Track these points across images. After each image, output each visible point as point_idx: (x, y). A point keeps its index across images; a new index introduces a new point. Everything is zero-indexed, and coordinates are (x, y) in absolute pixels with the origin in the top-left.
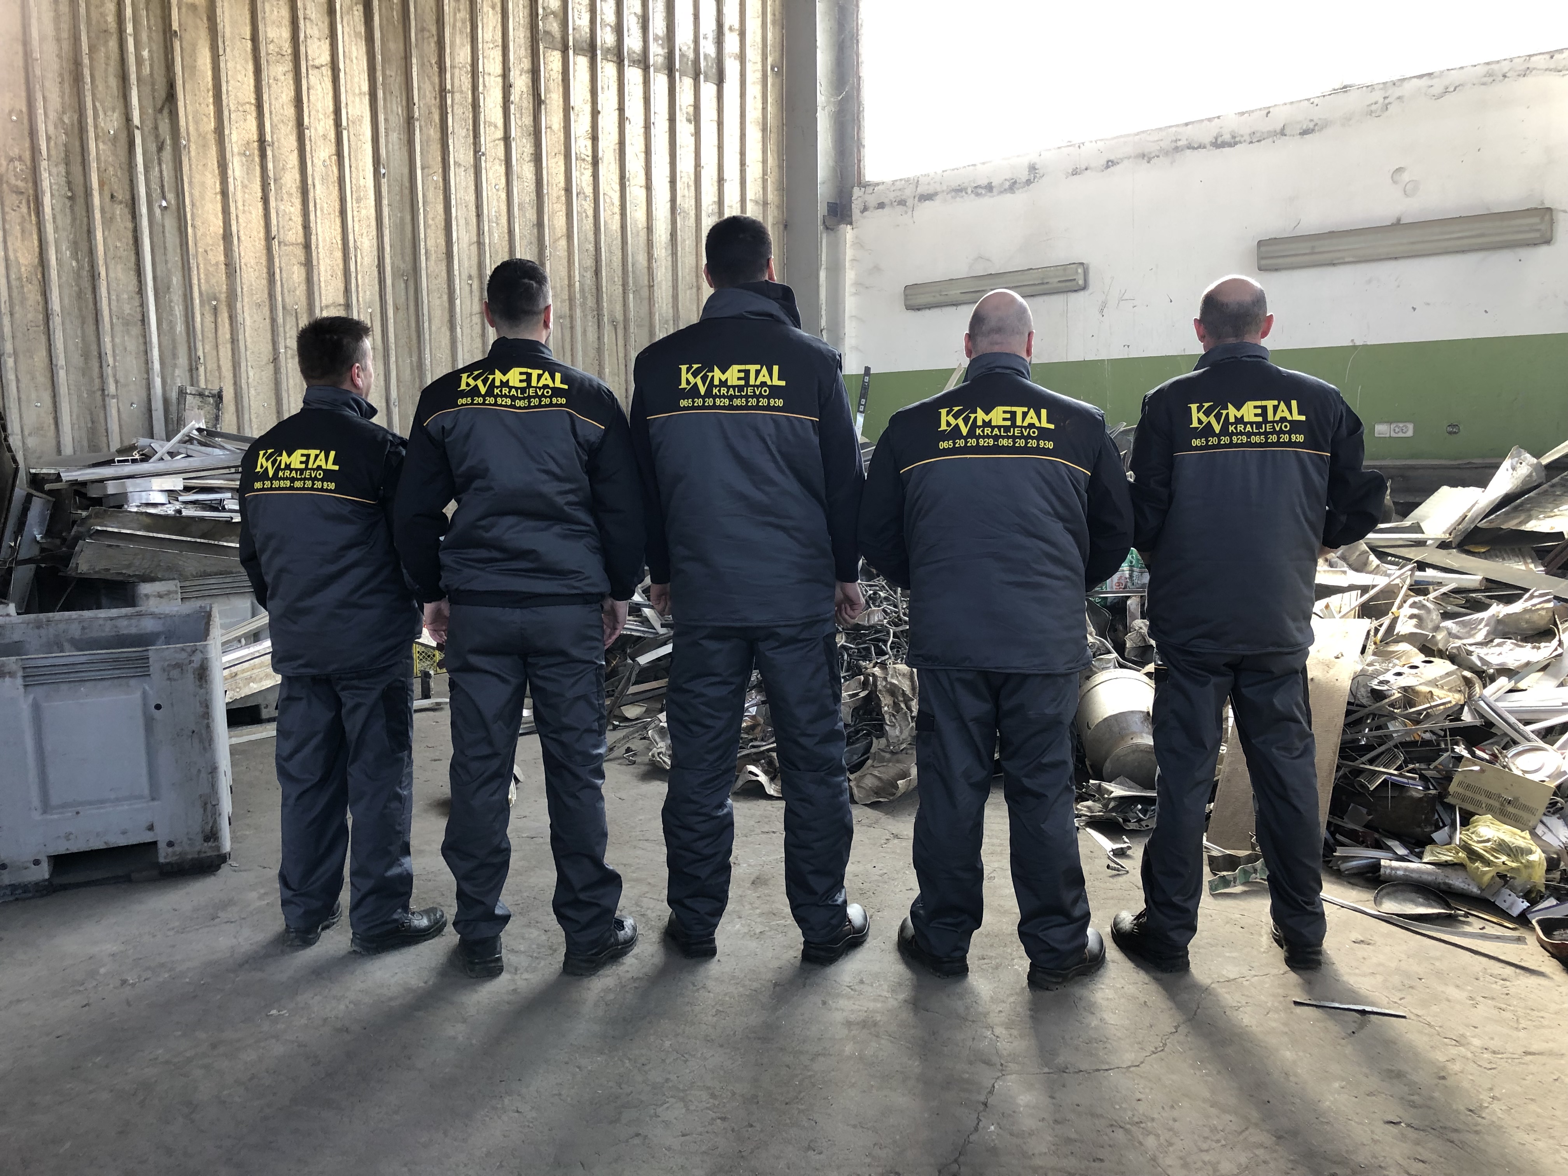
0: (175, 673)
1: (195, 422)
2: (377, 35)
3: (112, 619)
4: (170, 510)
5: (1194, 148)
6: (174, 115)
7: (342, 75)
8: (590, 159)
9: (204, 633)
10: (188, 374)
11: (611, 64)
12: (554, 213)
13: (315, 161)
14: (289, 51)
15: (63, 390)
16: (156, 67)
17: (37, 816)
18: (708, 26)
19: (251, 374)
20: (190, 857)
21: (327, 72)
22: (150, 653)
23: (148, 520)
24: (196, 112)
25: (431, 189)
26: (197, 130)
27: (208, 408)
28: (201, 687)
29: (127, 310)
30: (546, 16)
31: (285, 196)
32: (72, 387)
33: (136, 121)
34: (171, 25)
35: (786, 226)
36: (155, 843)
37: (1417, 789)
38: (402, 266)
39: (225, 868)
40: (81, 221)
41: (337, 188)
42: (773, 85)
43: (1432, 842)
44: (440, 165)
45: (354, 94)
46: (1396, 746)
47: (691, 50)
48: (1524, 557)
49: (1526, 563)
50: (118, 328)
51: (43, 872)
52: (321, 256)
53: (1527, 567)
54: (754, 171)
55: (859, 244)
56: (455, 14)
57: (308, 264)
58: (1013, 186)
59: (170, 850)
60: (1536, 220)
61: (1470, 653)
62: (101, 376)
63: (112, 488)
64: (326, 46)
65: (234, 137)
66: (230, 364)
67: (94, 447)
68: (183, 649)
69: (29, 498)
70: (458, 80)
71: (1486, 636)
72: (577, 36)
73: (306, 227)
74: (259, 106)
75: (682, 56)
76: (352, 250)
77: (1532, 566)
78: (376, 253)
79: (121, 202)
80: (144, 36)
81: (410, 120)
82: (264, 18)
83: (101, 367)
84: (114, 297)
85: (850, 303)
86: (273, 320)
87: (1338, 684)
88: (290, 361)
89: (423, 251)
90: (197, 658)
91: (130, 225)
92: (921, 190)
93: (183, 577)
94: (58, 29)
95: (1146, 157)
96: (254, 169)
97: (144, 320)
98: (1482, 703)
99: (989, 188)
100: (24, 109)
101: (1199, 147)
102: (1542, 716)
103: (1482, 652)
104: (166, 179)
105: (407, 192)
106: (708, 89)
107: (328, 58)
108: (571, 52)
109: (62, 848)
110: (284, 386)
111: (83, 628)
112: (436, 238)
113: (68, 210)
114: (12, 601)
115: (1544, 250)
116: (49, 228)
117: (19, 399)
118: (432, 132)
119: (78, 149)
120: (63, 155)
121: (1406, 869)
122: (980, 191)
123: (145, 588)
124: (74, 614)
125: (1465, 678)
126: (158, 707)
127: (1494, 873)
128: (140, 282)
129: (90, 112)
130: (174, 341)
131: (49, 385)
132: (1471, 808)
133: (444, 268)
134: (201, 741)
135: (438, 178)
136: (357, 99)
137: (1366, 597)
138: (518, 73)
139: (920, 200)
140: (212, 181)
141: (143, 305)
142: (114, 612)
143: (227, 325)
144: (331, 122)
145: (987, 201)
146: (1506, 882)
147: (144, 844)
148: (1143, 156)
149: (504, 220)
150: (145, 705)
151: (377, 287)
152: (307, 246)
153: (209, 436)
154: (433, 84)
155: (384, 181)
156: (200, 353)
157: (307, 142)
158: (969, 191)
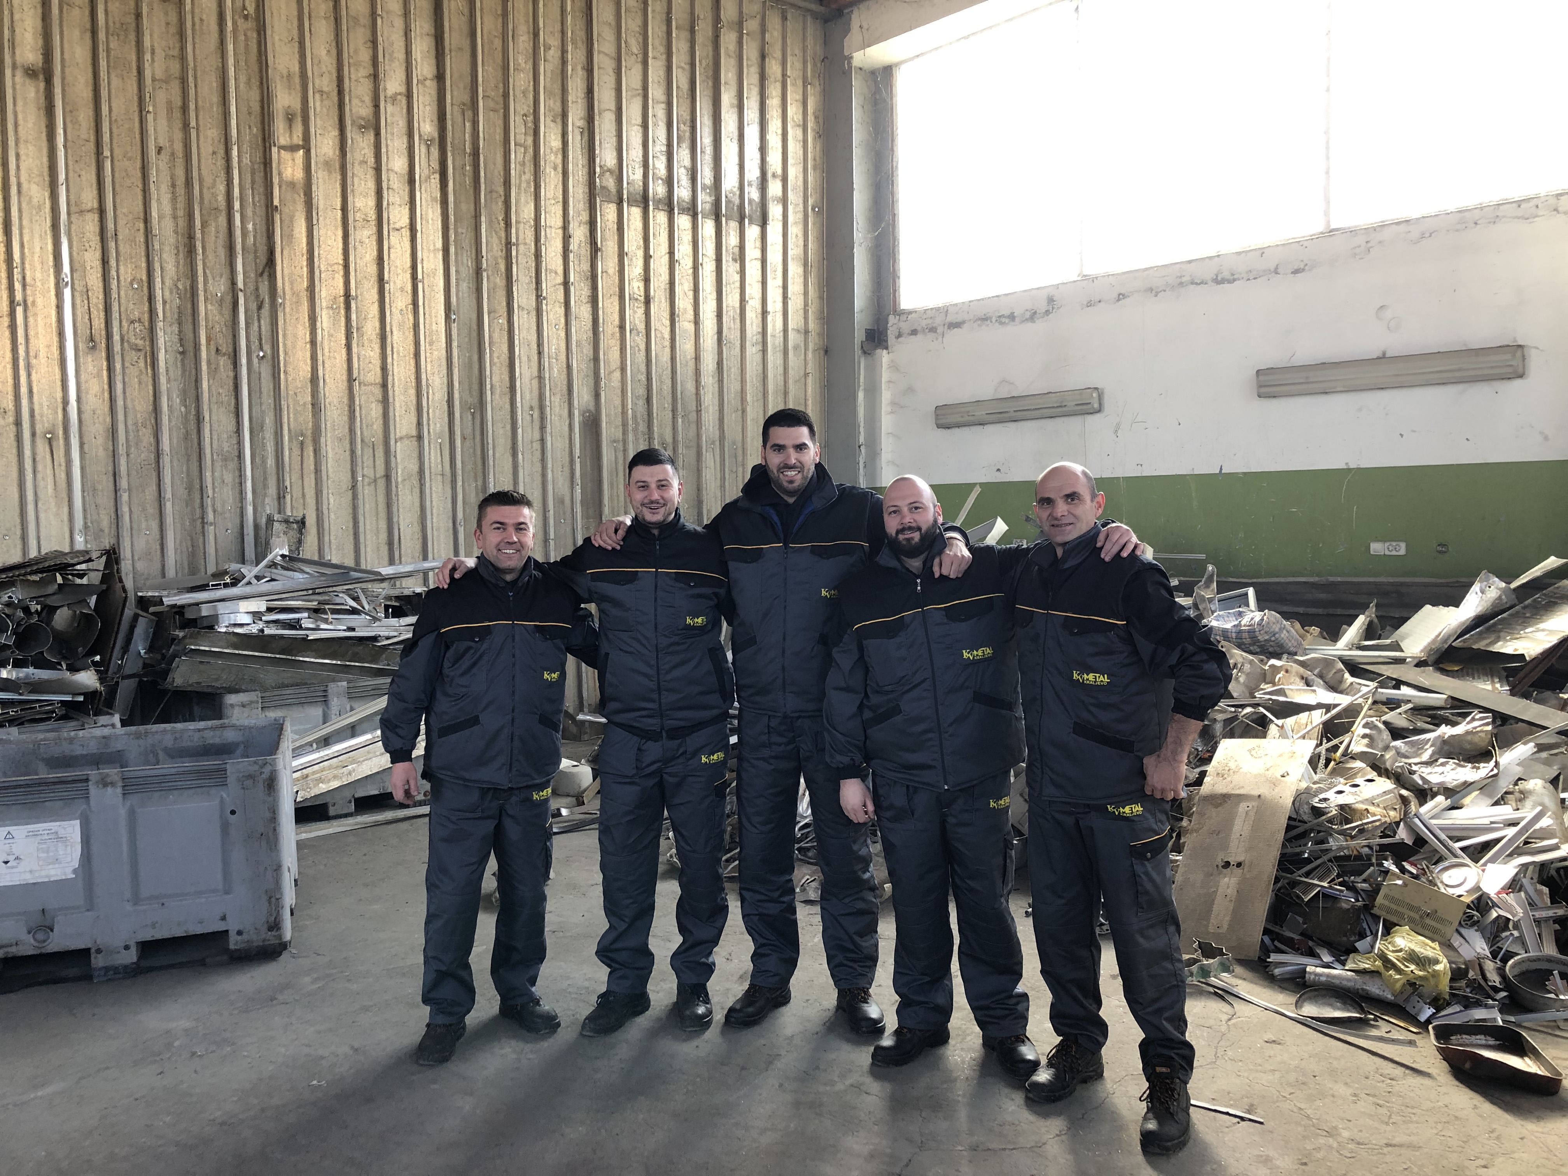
0: (248, 783)
1: (280, 549)
2: (451, 198)
3: (199, 730)
4: (254, 629)
5: (1197, 284)
6: (272, 277)
7: (419, 235)
8: (642, 299)
9: (274, 748)
10: (276, 503)
11: (662, 213)
12: (609, 348)
13: (394, 310)
14: (374, 217)
15: (169, 520)
16: (258, 237)
17: (129, 907)
18: (753, 172)
19: (332, 501)
20: (255, 944)
21: (406, 233)
22: (228, 766)
23: (235, 639)
24: (291, 274)
25: (497, 330)
26: (292, 289)
27: (291, 533)
28: (269, 795)
29: (226, 447)
30: (602, 174)
31: (366, 343)
32: (177, 517)
33: (240, 285)
34: (272, 202)
35: (826, 352)
36: (227, 931)
37: (1349, 900)
38: (470, 400)
39: (285, 956)
40: (190, 372)
41: (412, 333)
42: (814, 224)
43: (1356, 950)
44: (505, 309)
45: (429, 250)
46: (1330, 861)
47: (737, 196)
48: (1492, 676)
49: (1493, 682)
50: (218, 465)
51: (131, 957)
52: (397, 393)
53: (1493, 686)
54: (796, 303)
55: (894, 367)
56: (520, 177)
57: (385, 401)
58: (1033, 316)
59: (239, 938)
60: (1509, 356)
61: (1412, 772)
62: (202, 506)
63: (205, 611)
64: (406, 211)
65: (324, 294)
66: (313, 492)
67: (193, 570)
68: (255, 762)
69: (136, 617)
70: (524, 234)
71: (1431, 756)
72: (631, 189)
73: (384, 369)
74: (346, 267)
75: (728, 202)
76: (424, 387)
77: (1498, 686)
78: (446, 389)
79: (224, 354)
80: (249, 212)
81: (478, 271)
82: (353, 191)
83: (202, 498)
84: (215, 437)
85: (887, 422)
86: (353, 452)
87: (1281, 801)
88: (366, 487)
89: (488, 387)
90: (267, 770)
91: (231, 374)
92: (950, 318)
93: (264, 689)
94: (175, 209)
95: (1153, 291)
96: (339, 320)
97: (240, 456)
98: (1417, 821)
99: (1012, 317)
100: (144, 278)
101: (1202, 283)
102: (1471, 834)
103: (1425, 771)
104: (263, 333)
105: (474, 334)
106: (753, 232)
107: (408, 221)
108: (625, 205)
109: (148, 935)
110: (361, 511)
111: (176, 739)
112: (501, 374)
113: (179, 364)
114: (117, 712)
115: (1518, 383)
116: (163, 380)
117: (131, 529)
118: (498, 280)
119: (189, 311)
120: (176, 316)
121: (1328, 976)
122: (1003, 320)
123: (231, 699)
124: (167, 726)
125: (1401, 796)
126: (233, 812)
127: (1404, 981)
128: (238, 422)
129: (201, 279)
130: (265, 472)
131: (157, 516)
132: (1394, 919)
133: (508, 400)
134: (268, 842)
135: (503, 321)
136: (432, 255)
137: (1329, 715)
138: (577, 224)
139: (949, 328)
140: (303, 333)
141: (240, 443)
142: (202, 724)
143: (312, 458)
144: (408, 276)
145: (1011, 329)
146: (1416, 990)
147: (218, 932)
148: (1151, 290)
149: (563, 357)
150: (222, 810)
151: (446, 420)
152: (384, 386)
153: (291, 561)
154: (500, 238)
155: (454, 326)
156: (287, 483)
157: (387, 295)
158: (994, 320)
